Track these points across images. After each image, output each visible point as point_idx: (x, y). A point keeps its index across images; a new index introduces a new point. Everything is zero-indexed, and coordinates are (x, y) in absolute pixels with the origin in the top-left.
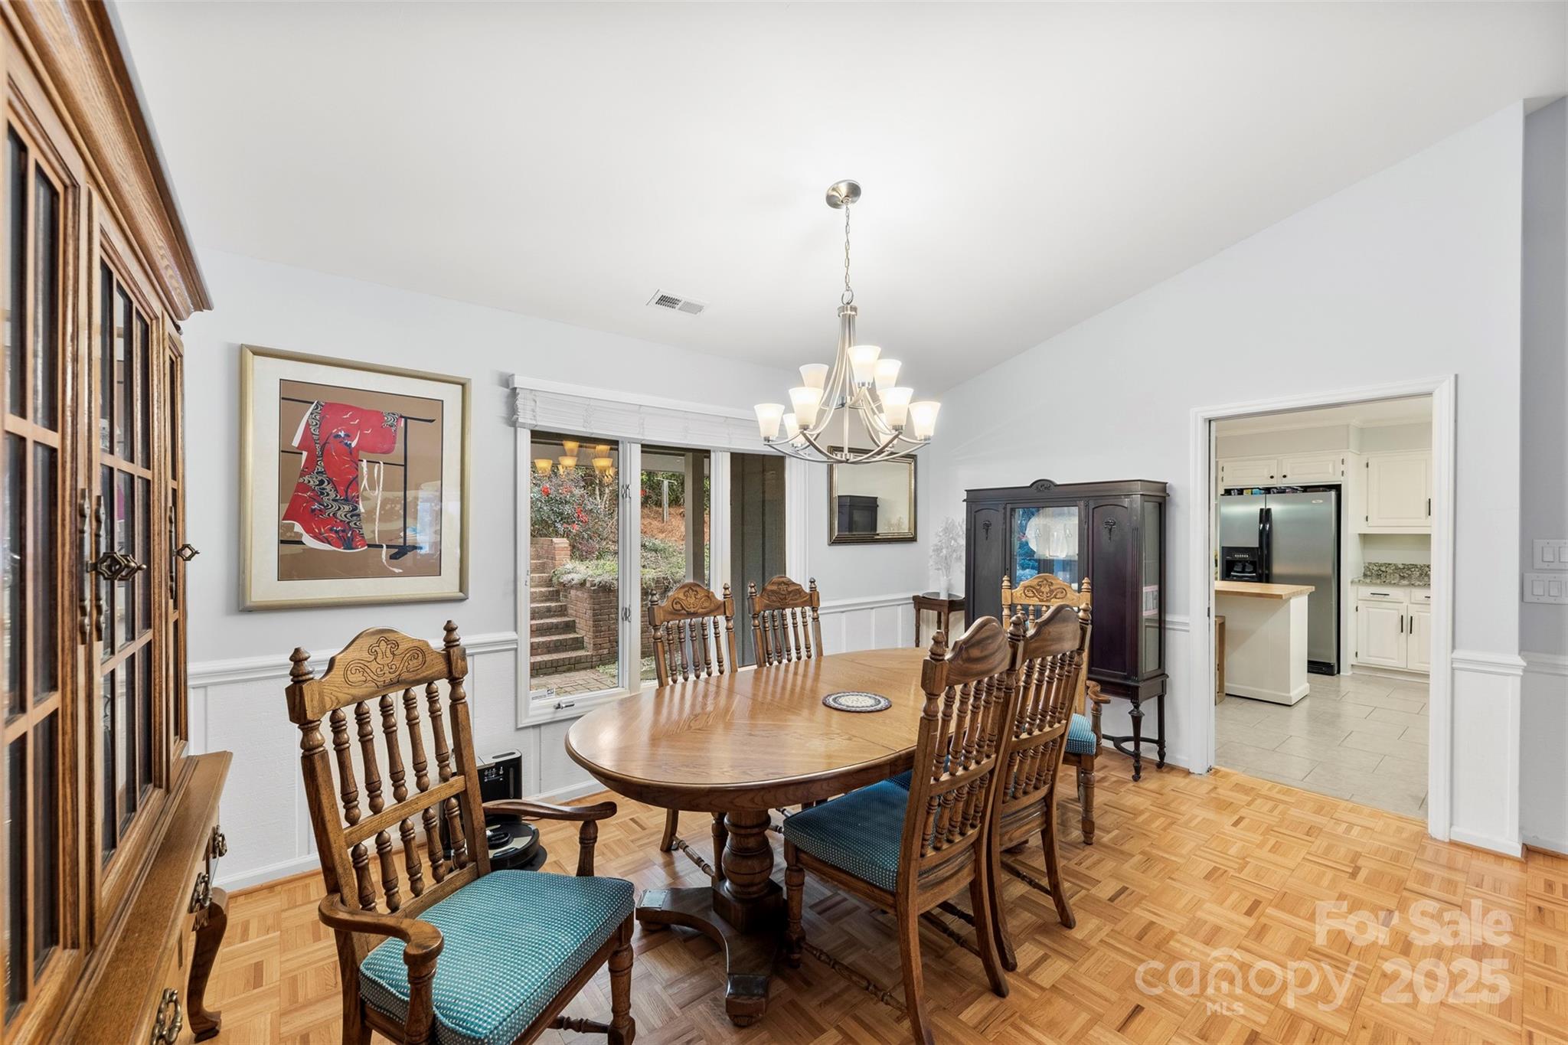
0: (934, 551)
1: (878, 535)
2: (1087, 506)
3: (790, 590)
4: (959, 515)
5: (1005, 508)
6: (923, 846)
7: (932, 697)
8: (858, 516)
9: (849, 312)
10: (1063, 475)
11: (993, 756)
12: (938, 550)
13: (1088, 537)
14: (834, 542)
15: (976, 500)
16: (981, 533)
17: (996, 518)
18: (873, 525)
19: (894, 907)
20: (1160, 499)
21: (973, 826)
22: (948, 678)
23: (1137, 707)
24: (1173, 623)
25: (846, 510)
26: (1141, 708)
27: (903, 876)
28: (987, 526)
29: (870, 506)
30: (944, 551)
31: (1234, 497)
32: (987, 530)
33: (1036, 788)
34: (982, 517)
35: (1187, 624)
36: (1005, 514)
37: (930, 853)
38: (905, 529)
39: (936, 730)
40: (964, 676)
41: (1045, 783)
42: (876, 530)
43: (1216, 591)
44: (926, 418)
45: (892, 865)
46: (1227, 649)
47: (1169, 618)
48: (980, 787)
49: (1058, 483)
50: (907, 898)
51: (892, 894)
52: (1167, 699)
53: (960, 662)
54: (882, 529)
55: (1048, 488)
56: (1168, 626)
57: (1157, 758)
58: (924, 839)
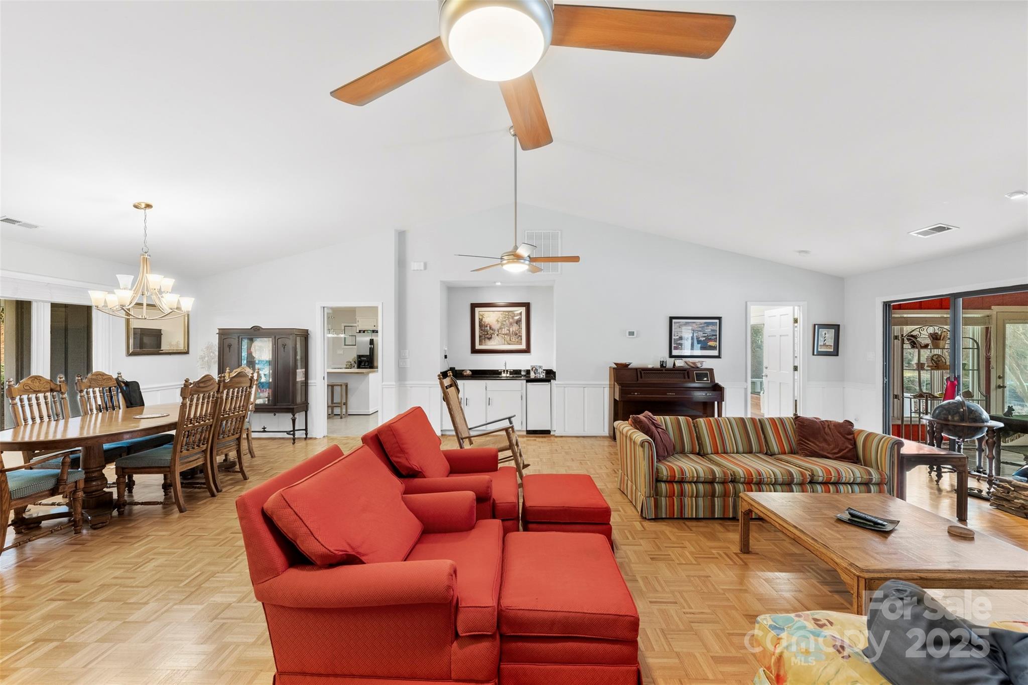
0: (200, 358)
1: (162, 350)
2: (275, 338)
3: (104, 378)
4: (215, 341)
5: (239, 338)
6: (181, 449)
7: (184, 398)
8: (146, 340)
9: (146, 257)
10: (266, 324)
11: (211, 420)
12: (202, 358)
13: (276, 352)
14: (130, 354)
15: (224, 334)
16: (227, 349)
17: (234, 342)
18: (159, 345)
19: (170, 471)
20: (305, 336)
21: (203, 444)
22: (190, 393)
23: (294, 415)
24: (311, 383)
25: (138, 336)
26: (295, 416)
27: (173, 459)
28: (230, 346)
29: (157, 335)
30: (206, 359)
31: (362, 334)
32: (230, 348)
33: (233, 435)
34: (227, 342)
35: (315, 383)
36: (239, 340)
37: (185, 451)
38: (181, 347)
39: (186, 408)
40: (198, 392)
41: (237, 433)
42: (160, 348)
43: (328, 373)
44: (188, 303)
45: (169, 457)
46: (349, 396)
47: (309, 382)
48: (206, 431)
49: (263, 328)
50: (175, 465)
51: (169, 467)
52: (308, 412)
53: (196, 388)
54: (165, 347)
55: (259, 330)
56: (309, 384)
57: (305, 436)
58: (182, 446)
